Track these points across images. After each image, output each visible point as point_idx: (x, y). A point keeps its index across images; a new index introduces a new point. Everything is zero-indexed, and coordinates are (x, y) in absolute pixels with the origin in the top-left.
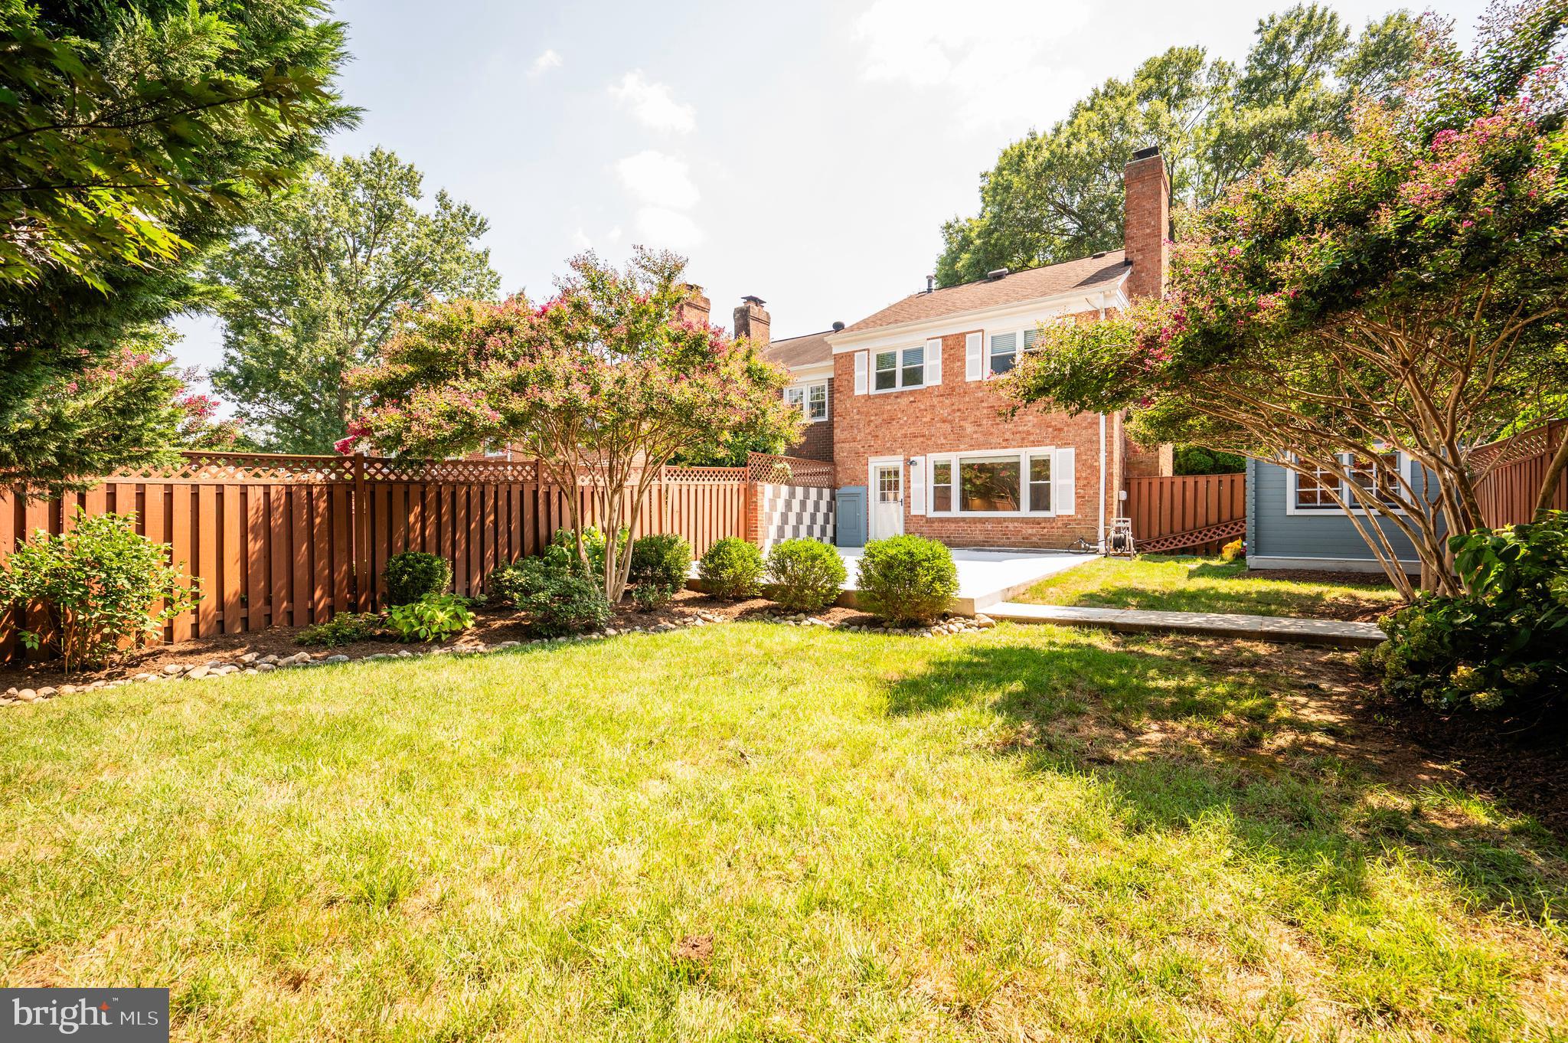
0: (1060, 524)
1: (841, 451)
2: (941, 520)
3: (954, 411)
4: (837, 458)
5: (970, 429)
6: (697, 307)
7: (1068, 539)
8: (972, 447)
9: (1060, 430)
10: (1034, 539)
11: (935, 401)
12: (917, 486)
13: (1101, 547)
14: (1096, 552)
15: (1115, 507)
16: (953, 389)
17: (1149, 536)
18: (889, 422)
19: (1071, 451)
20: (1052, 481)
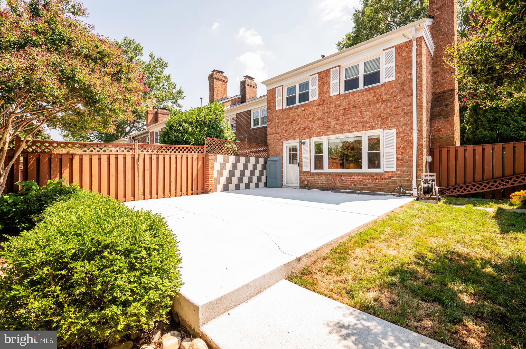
0: (386, 177)
1: (271, 139)
2: (318, 174)
3: (324, 113)
4: (269, 142)
5: (333, 122)
6: (220, 80)
7: (391, 186)
8: (334, 133)
9: (386, 119)
10: (371, 186)
11: (314, 108)
12: (306, 156)
13: (415, 192)
14: (410, 195)
15: (424, 166)
16: (324, 101)
17: (448, 185)
18: (292, 122)
19: (394, 131)
20: (381, 151)
